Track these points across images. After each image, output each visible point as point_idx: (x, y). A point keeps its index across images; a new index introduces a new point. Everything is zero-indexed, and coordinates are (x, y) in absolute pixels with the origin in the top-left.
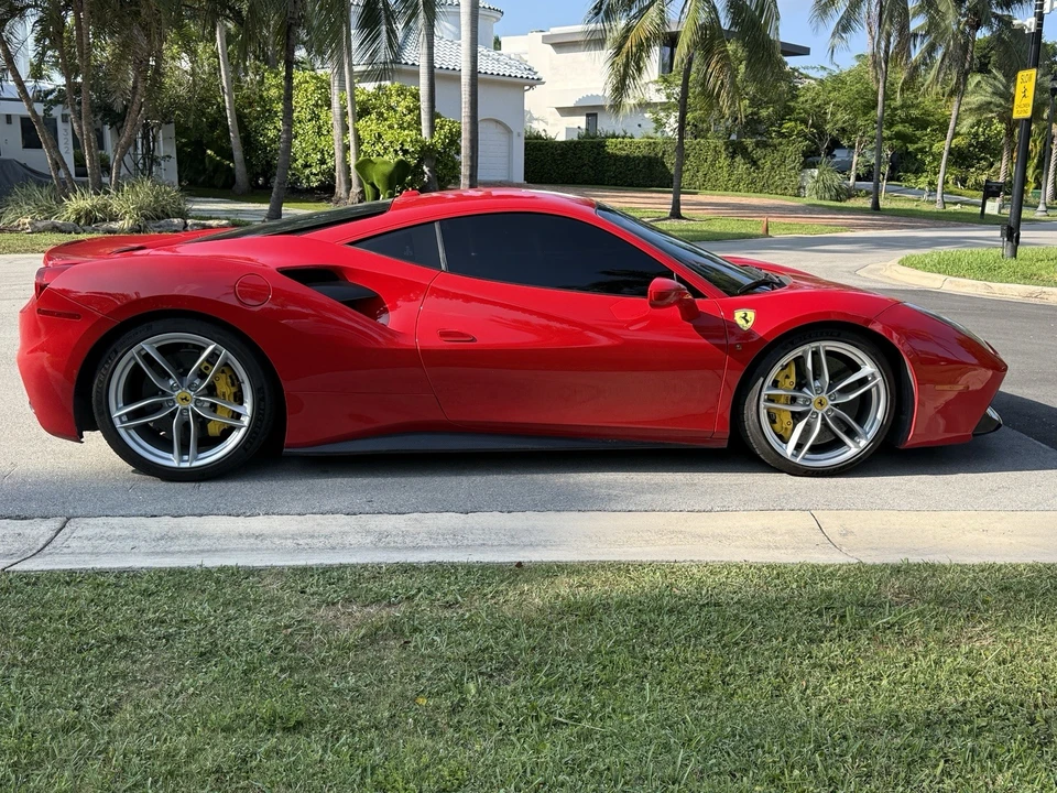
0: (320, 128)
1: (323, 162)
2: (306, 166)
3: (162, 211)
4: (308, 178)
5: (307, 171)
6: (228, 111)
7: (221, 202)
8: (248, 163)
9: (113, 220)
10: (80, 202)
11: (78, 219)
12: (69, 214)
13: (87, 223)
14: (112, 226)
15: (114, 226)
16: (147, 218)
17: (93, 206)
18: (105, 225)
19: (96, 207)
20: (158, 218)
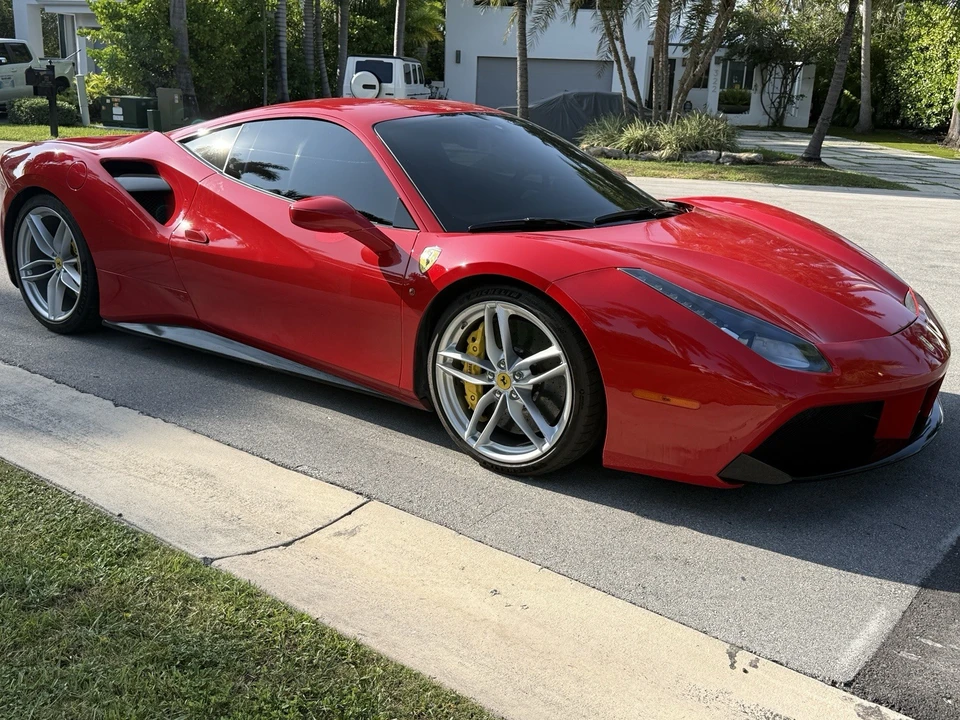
0: (949, 66)
1: (945, 101)
2: (930, 106)
3: (703, 143)
4: (929, 117)
5: (929, 112)
6: (862, 51)
7: (837, 140)
8: (875, 101)
9: (657, 149)
10: (635, 132)
11: (629, 147)
12: (623, 142)
13: (636, 152)
14: (654, 154)
15: (656, 154)
16: (684, 149)
17: (644, 136)
18: (649, 154)
19: (646, 137)
20: (697, 149)
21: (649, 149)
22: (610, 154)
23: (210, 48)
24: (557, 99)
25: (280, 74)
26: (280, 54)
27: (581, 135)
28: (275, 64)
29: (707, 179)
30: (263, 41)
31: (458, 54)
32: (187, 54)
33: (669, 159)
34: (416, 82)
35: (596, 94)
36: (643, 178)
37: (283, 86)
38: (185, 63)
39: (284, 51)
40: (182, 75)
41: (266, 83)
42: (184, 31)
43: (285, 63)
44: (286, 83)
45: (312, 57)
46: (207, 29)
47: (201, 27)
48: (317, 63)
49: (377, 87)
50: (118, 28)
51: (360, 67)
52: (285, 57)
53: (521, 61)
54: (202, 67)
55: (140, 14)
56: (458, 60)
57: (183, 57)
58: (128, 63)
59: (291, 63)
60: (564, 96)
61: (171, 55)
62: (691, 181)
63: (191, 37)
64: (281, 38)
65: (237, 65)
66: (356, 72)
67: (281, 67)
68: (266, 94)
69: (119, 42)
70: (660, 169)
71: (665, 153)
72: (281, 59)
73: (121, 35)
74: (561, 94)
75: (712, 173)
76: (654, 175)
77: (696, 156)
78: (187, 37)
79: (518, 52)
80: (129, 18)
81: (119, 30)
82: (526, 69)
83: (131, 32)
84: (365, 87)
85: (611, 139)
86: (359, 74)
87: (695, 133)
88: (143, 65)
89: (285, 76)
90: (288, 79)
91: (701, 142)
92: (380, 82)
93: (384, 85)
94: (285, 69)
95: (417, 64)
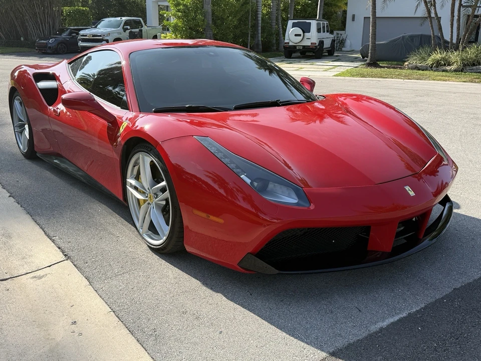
3: (478, 62)
9: (449, 65)
10: (437, 56)
11: (433, 64)
12: (429, 61)
13: (437, 66)
14: (447, 68)
15: (448, 68)
16: (465, 65)
17: (442, 58)
18: (444, 68)
19: (443, 59)
20: (474, 65)
21: (445, 65)
22: (420, 68)
23: (222, 19)
24: (399, 38)
25: (257, 31)
26: (258, 20)
27: (408, 58)
28: (255, 26)
29: (472, 82)
30: (249, 14)
31: (354, 16)
32: (211, 22)
33: (455, 71)
34: (324, 32)
35: (422, 36)
36: (433, 81)
37: (258, 37)
38: (210, 27)
39: (260, 19)
40: (208, 33)
41: (250, 36)
42: (210, 11)
43: (260, 25)
44: (260, 35)
45: (275, 21)
46: (221, 9)
47: (218, 8)
48: (277, 24)
49: (302, 35)
50: (179, 11)
51: (294, 25)
52: (260, 22)
53: (373, 18)
54: (218, 28)
55: (190, 3)
56: (353, 19)
57: (209, 24)
58: (182, 28)
59: (263, 25)
60: (403, 36)
61: (202, 23)
62: (462, 83)
63: (213, 14)
64: (259, 13)
65: (236, 27)
66: (292, 28)
67: (258, 27)
68: (249, 41)
69: (179, 18)
70: (446, 76)
71: (453, 67)
72: (258, 23)
73: (180, 14)
74: (401, 36)
75: (476, 78)
76: (440, 80)
77: (473, 69)
78: (211, 14)
79: (371, 14)
80: (184, 5)
81: (179, 12)
82: (375, 23)
83: (185, 12)
84: (296, 35)
85: (424, 59)
86: (293, 29)
87: (473, 56)
88: (190, 28)
89: (260, 31)
90: (261, 33)
91: (476, 61)
92: (304, 32)
93: (306, 34)
94: (260, 28)
95: (325, 22)
